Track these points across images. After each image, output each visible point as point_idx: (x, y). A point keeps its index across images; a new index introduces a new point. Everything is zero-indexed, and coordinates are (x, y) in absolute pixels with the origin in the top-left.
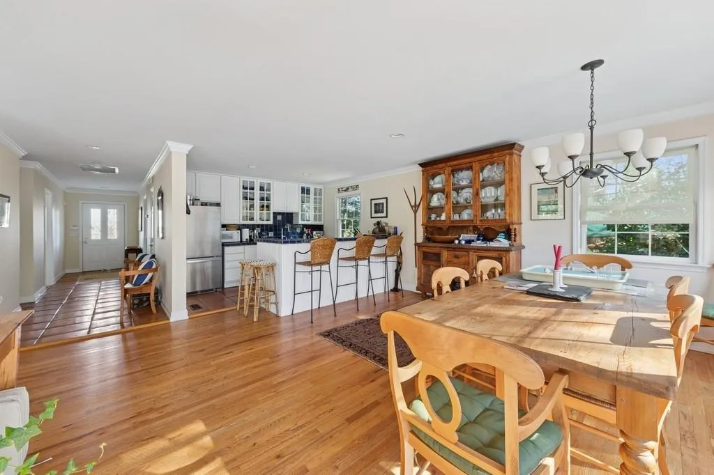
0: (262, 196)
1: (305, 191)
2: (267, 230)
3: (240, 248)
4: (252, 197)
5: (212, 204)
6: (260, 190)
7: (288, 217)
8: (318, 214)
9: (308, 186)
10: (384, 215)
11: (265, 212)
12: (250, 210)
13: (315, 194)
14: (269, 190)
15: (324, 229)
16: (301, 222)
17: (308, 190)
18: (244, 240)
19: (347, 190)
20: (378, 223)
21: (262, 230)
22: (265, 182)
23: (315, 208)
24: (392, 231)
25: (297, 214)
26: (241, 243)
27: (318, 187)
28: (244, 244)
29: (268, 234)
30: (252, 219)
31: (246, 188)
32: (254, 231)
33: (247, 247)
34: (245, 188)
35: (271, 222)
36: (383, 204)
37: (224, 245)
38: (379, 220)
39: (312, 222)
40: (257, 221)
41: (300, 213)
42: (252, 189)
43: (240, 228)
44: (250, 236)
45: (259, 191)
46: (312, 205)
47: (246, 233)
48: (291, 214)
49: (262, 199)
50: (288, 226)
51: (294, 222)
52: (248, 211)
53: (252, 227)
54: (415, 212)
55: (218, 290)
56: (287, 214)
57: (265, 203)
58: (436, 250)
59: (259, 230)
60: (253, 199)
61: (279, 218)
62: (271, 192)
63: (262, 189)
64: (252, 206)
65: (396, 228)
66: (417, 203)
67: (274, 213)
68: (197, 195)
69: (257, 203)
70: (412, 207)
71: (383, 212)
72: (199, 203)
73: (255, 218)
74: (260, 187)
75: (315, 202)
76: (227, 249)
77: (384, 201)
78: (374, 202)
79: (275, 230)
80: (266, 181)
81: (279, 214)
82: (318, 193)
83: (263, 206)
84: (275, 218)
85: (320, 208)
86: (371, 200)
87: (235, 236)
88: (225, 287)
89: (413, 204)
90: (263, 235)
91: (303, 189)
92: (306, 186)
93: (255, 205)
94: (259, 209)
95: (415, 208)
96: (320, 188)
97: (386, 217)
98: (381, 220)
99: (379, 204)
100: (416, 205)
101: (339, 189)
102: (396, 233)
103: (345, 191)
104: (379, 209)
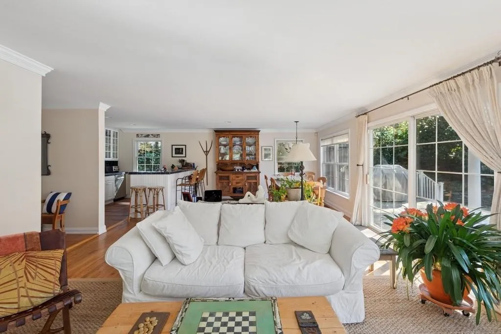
1: (108, 134)
10: (184, 155)
19: (147, 136)
20: (182, 161)
23: (113, 148)
36: (182, 149)
38: (181, 158)
39: (112, 159)
46: (112, 145)
54: (207, 155)
58: (227, 175)
65: (193, 163)
66: (208, 150)
70: (204, 152)
75: (114, 143)
77: (184, 147)
78: (174, 147)
82: (115, 135)
85: (116, 147)
86: (172, 145)
89: (205, 150)
95: (207, 153)
96: (117, 131)
97: (185, 157)
98: (183, 158)
99: (179, 149)
100: (207, 151)
101: (137, 135)
102: (194, 167)
103: (145, 137)
104: (179, 152)
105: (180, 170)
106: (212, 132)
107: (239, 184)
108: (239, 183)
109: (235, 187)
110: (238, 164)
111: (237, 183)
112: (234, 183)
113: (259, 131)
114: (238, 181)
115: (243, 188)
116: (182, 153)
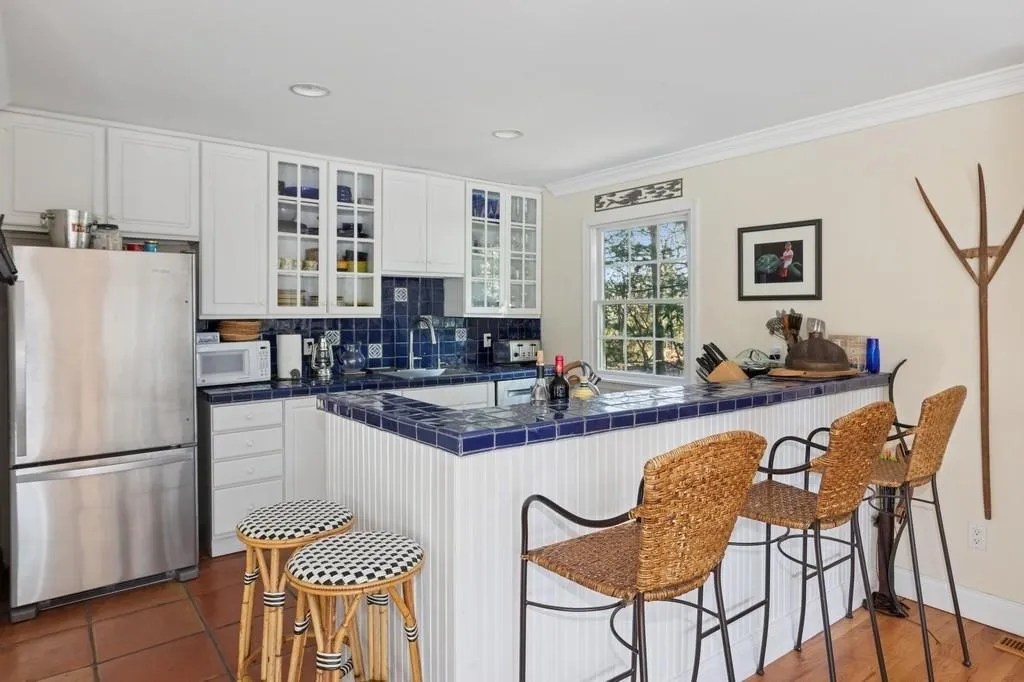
0: (346, 219)
1: (483, 205)
2: (362, 337)
3: (271, 408)
4: (310, 224)
5: (165, 245)
6: (339, 199)
7: (429, 292)
8: (524, 282)
9: (495, 189)
11: (355, 274)
12: (304, 266)
13: (516, 216)
14: (369, 200)
15: (543, 334)
16: (471, 311)
17: (494, 205)
18: (285, 372)
19: (633, 197)
20: (793, 322)
21: (346, 338)
22: (357, 170)
23: (516, 264)
24: (856, 355)
25: (460, 280)
26: (274, 388)
27: (526, 193)
28: (285, 394)
29: (365, 351)
30: (312, 301)
31: (292, 192)
32: (317, 341)
33: (293, 403)
34: (285, 190)
35: (375, 311)
36: (798, 246)
37: (206, 398)
38: (787, 307)
39: (504, 311)
40: (328, 308)
41: (469, 279)
42: (312, 193)
43: (270, 332)
44: (306, 359)
45: (334, 203)
46: (504, 252)
47: (292, 349)
48: (439, 283)
49: (345, 230)
50: (430, 323)
51: (449, 310)
52: (299, 271)
53: (312, 330)
54: (983, 281)
55: (183, 576)
56: (426, 281)
57: (356, 244)
59: (336, 336)
60: (315, 231)
61: (401, 295)
62: (376, 207)
63: (344, 194)
64: (312, 255)
65: (871, 344)
66: (996, 239)
67: (384, 279)
68: (113, 211)
69: (329, 244)
70: (962, 255)
71: (800, 279)
72: (116, 239)
73: (322, 299)
74: (340, 188)
75: (516, 245)
76: (219, 414)
77: (807, 235)
78: (751, 240)
79: (389, 337)
80: (358, 167)
81: (401, 281)
82: (524, 210)
83: (347, 257)
84: (387, 295)
85: (531, 261)
86: (741, 231)
87: (254, 361)
88: (216, 551)
89: (968, 240)
90: (349, 357)
91: (477, 201)
92: (487, 187)
93: (322, 255)
94: (334, 264)
95: (982, 262)
96: (531, 196)
97: (818, 296)
98: (799, 307)
99: (778, 248)
100: (983, 251)
101: (598, 199)
102: (872, 366)
103: (625, 202)
104: (780, 268)
105: (761, 387)
116: (797, 272)
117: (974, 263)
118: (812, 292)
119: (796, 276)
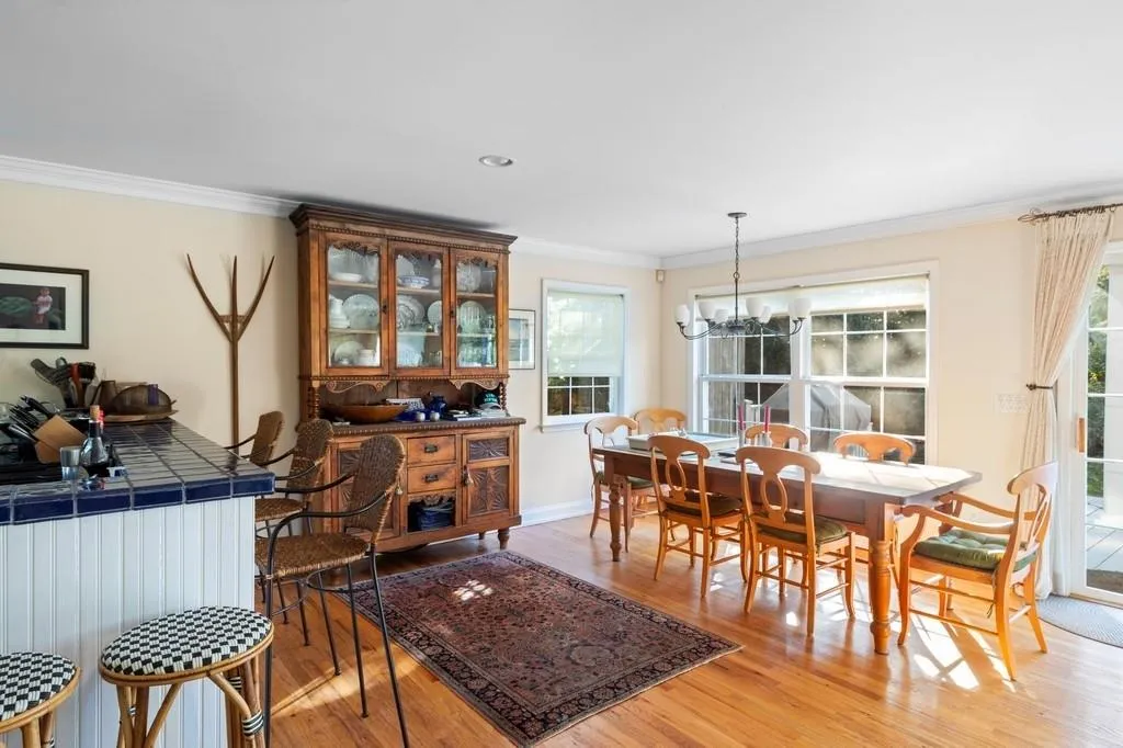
10: (72, 333)
36: (59, 294)
54: (233, 338)
66: (242, 310)
70: (219, 319)
71: (60, 327)
89: (223, 309)
95: (233, 326)
97: (84, 345)
100: (233, 318)
104: (34, 312)
106: (267, 210)
107: (437, 485)
108: (436, 478)
109: (417, 498)
110: (405, 385)
111: (427, 479)
112: (415, 483)
113: (514, 238)
114: (435, 469)
115: (452, 500)
116: (58, 320)
117: (227, 325)
118: (78, 341)
119: (56, 323)
